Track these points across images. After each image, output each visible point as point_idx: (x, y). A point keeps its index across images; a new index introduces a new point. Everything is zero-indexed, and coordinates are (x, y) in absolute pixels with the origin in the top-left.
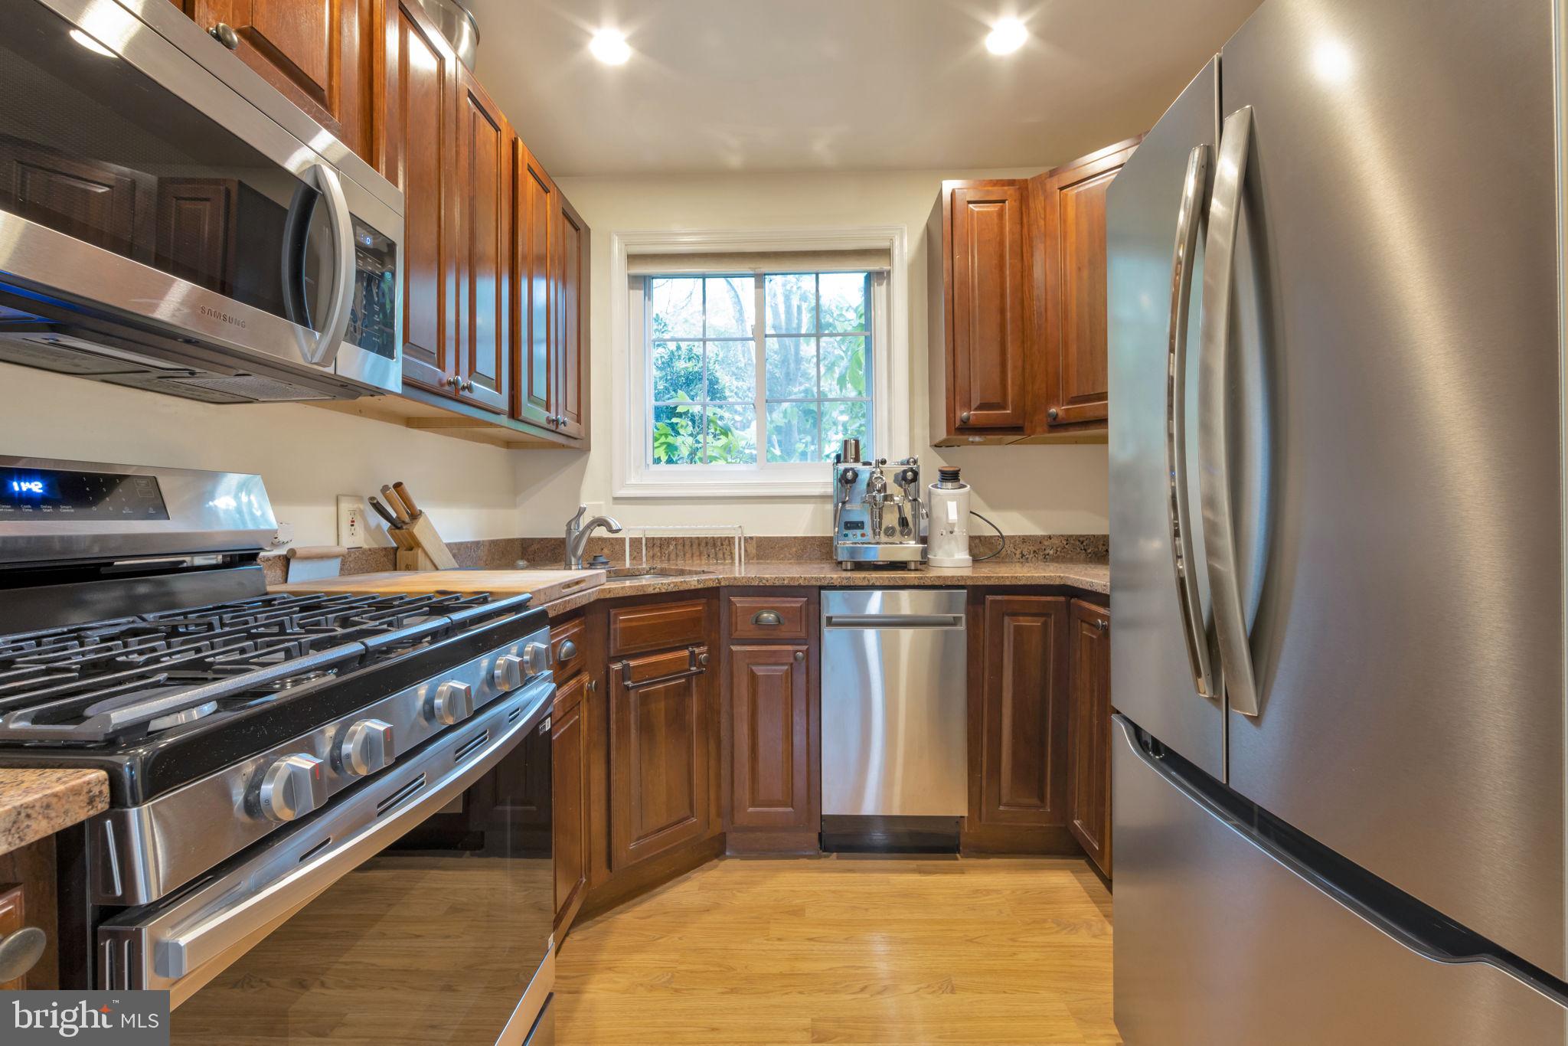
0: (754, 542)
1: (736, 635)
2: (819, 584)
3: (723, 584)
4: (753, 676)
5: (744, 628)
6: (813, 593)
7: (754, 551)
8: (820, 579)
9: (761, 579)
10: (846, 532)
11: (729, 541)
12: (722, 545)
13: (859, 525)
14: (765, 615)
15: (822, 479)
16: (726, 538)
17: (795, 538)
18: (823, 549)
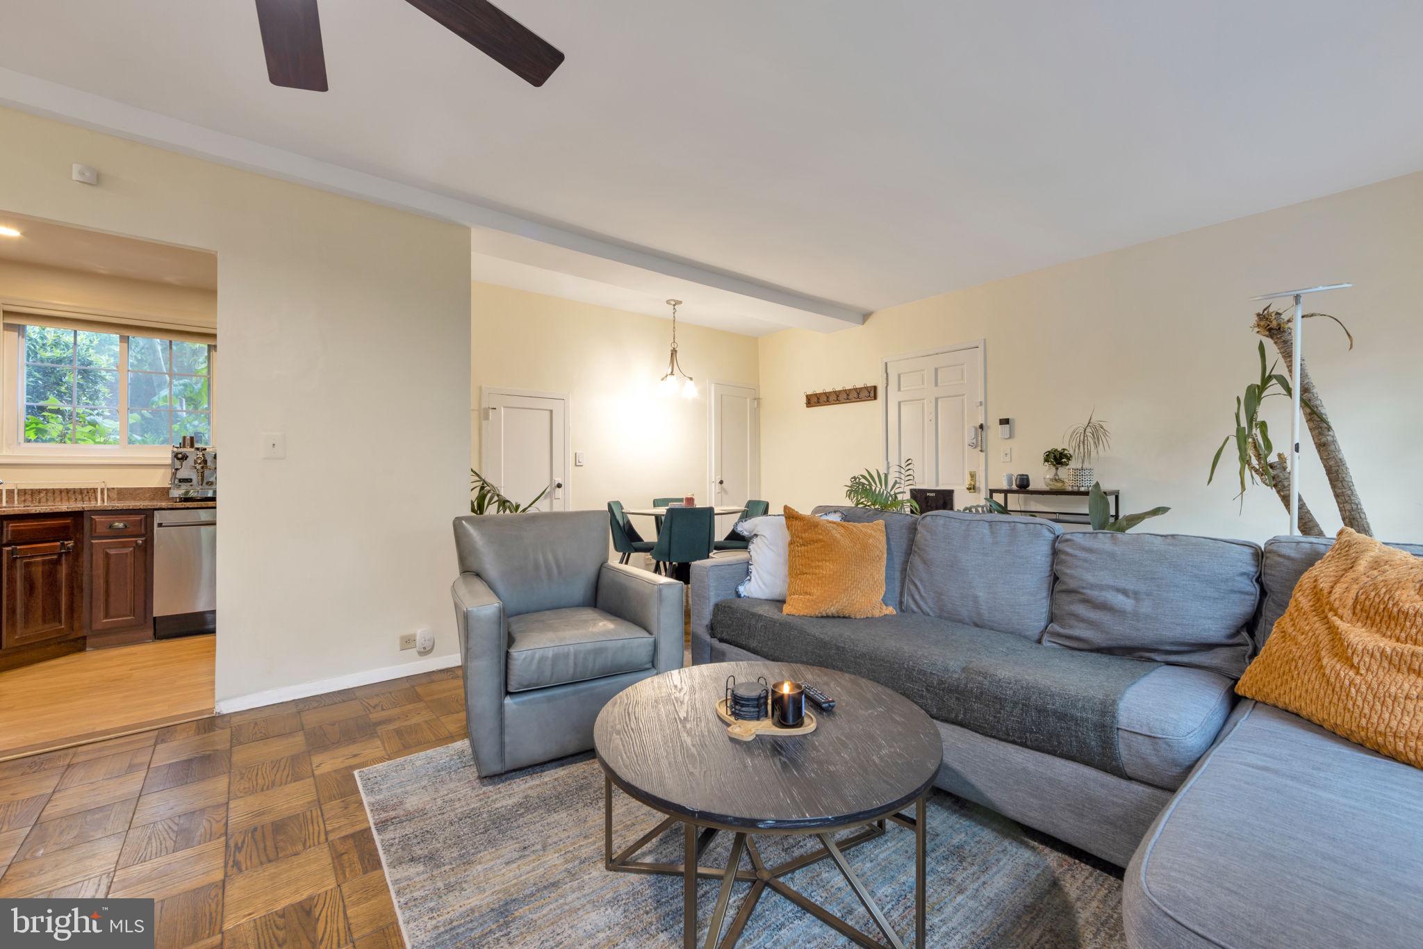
0: (116, 491)
1: (95, 535)
2: (153, 507)
3: (86, 509)
4: (107, 556)
5: (101, 529)
6: (148, 513)
7: (116, 496)
8: (154, 505)
9: (113, 507)
10: (180, 484)
11: (95, 490)
12: (88, 492)
13: (189, 480)
14: (117, 524)
15: (164, 455)
16: (91, 489)
17: (149, 488)
18: (163, 492)
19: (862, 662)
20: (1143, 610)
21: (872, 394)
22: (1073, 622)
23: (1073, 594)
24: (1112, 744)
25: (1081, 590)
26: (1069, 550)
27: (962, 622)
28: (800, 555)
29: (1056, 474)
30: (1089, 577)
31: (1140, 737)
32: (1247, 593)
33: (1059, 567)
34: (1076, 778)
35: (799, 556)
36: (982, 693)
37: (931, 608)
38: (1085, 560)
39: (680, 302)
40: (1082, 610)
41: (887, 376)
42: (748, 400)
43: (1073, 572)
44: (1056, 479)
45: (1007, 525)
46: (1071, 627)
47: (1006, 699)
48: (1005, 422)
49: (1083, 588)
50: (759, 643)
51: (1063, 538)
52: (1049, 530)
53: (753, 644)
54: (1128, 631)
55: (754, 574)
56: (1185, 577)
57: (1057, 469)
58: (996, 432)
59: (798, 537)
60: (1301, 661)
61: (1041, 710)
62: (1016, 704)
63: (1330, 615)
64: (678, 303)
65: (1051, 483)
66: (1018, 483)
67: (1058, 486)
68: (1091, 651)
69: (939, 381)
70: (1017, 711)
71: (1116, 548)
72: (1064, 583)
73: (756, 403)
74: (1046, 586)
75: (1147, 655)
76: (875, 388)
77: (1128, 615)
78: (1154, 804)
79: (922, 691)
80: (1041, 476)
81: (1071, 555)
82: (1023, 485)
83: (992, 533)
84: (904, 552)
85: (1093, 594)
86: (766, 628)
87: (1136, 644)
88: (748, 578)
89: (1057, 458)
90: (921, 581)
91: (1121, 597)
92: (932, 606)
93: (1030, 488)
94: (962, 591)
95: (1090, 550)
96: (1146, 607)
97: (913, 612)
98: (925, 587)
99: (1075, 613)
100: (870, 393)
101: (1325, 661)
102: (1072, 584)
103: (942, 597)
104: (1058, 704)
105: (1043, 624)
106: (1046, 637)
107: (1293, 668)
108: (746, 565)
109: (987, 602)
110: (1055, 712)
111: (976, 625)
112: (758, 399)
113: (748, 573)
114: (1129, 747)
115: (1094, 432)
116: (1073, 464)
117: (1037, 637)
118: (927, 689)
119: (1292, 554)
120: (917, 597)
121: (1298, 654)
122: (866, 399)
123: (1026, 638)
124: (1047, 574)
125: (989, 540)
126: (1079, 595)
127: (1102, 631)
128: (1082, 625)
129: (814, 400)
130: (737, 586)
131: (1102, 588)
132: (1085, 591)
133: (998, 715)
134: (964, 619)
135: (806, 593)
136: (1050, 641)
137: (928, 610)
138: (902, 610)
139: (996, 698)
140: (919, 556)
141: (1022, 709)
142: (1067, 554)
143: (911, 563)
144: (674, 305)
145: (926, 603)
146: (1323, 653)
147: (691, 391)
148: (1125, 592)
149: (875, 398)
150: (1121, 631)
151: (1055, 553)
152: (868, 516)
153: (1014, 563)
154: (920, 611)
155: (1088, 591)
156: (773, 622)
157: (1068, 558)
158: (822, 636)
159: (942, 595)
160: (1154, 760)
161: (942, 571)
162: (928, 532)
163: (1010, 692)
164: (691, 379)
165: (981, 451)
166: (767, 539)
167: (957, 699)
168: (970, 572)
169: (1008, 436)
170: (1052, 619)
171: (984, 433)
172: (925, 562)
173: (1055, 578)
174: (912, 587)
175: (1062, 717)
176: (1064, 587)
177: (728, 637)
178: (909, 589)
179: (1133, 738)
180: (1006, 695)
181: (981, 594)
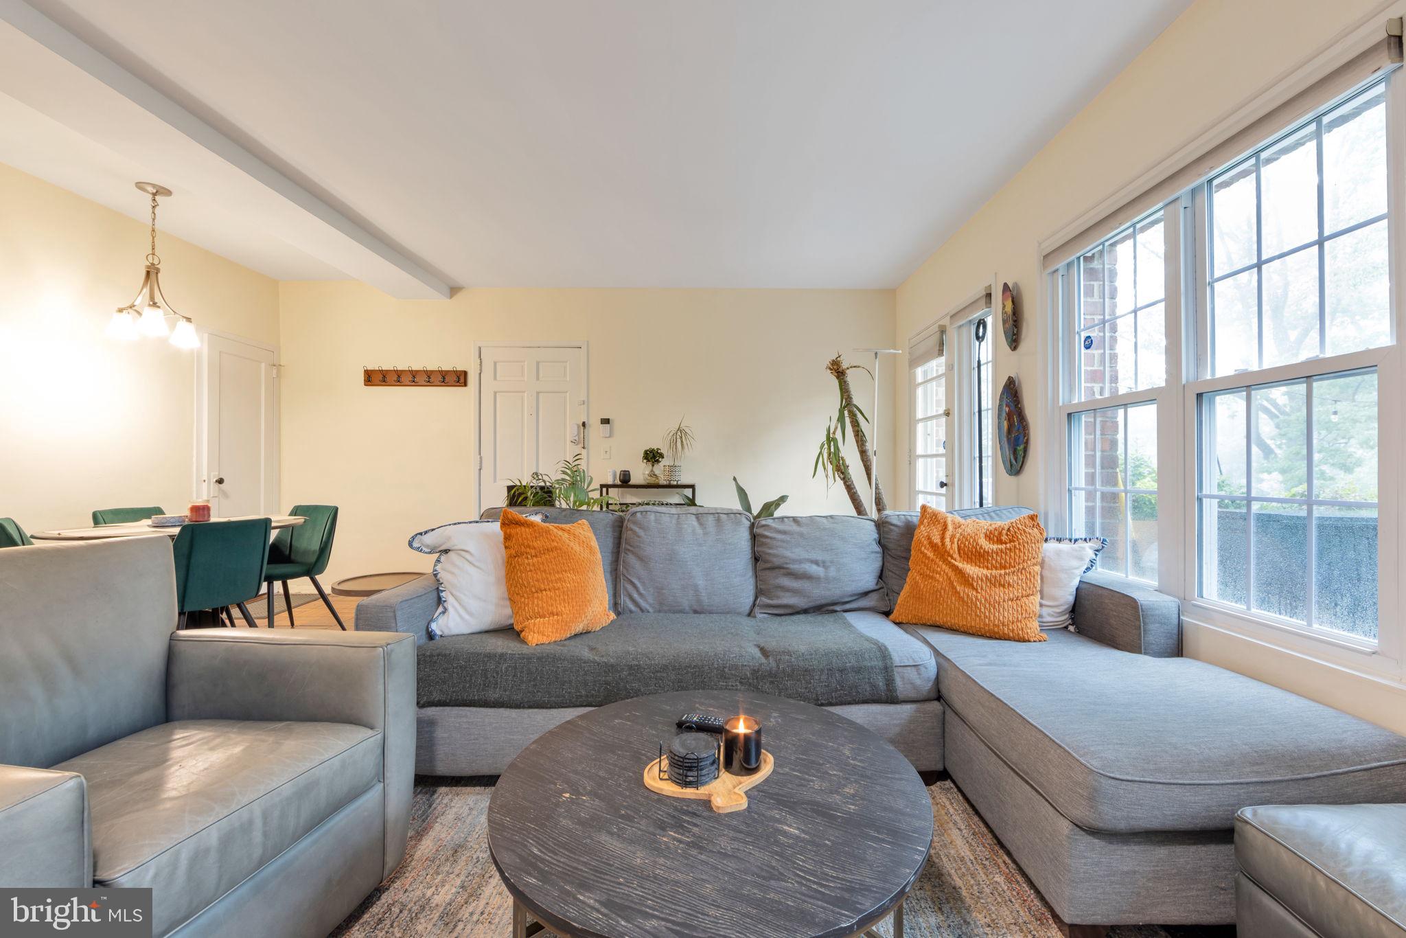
19: (665, 675)
20: (831, 574)
21: (462, 380)
22: (781, 594)
23: (777, 570)
24: (893, 680)
25: (785, 566)
26: (767, 533)
27: (682, 611)
28: (532, 568)
29: (652, 471)
30: (788, 554)
31: (909, 668)
32: (877, 552)
33: (760, 549)
34: (868, 716)
35: (531, 571)
36: (793, 670)
37: (650, 605)
38: (783, 541)
39: (168, 193)
40: (786, 582)
41: (481, 362)
42: (263, 365)
43: (775, 551)
44: (653, 475)
45: (712, 516)
46: (778, 597)
47: (814, 670)
48: (606, 421)
49: (787, 563)
50: (505, 691)
51: (760, 525)
52: (747, 518)
53: (493, 695)
54: (823, 592)
55: (451, 602)
56: (849, 546)
57: (653, 466)
58: (596, 429)
59: (523, 544)
60: (942, 591)
61: (842, 671)
62: (822, 671)
63: (949, 558)
64: (161, 191)
65: (649, 478)
66: (621, 478)
67: (652, 481)
68: (798, 613)
69: (541, 375)
70: (824, 677)
71: (802, 529)
72: (766, 562)
73: (275, 371)
74: (750, 566)
75: (831, 608)
76: (465, 373)
77: (823, 580)
78: (919, 715)
79: (736, 685)
80: (640, 473)
81: (771, 538)
82: (625, 481)
83: (701, 524)
84: (610, 551)
85: (794, 567)
86: (515, 668)
87: (824, 602)
88: (440, 609)
89: (652, 456)
90: (639, 579)
91: (814, 567)
92: (652, 602)
93: (631, 483)
94: (682, 583)
95: (784, 532)
96: (832, 572)
97: (631, 612)
98: (643, 584)
99: (782, 585)
100: (459, 378)
101: (958, 588)
102: (777, 561)
103: (664, 591)
104: (852, 662)
105: (752, 599)
106: (757, 610)
107: (938, 596)
108: (435, 594)
109: (706, 589)
110: (853, 668)
111: (695, 612)
112: (277, 366)
113: (440, 601)
114: (903, 678)
115: (680, 436)
116: (664, 462)
117: (747, 611)
118: (741, 683)
119: (899, 523)
120: (636, 596)
121: (939, 587)
122: (454, 384)
123: (739, 614)
124: (750, 556)
125: (699, 531)
126: (782, 570)
127: (804, 596)
128: (788, 594)
129: (374, 378)
130: (429, 624)
131: (800, 562)
132: (788, 566)
133: (809, 686)
134: (684, 609)
135: (552, 614)
136: (761, 613)
137: (648, 607)
138: (618, 614)
139: (806, 671)
140: (633, 553)
141: (828, 674)
142: (767, 537)
143: (624, 562)
144: (154, 195)
145: (646, 600)
146: (955, 584)
147: (188, 338)
148: (816, 563)
149: (465, 384)
150: (819, 593)
151: (754, 537)
152: (565, 516)
153: (725, 550)
154: (638, 610)
155: (791, 566)
156: (523, 657)
157: (768, 541)
158: (605, 659)
159: (663, 589)
160: (918, 682)
161: (661, 566)
162: (640, 528)
163: (815, 662)
164: (189, 320)
165: (584, 448)
166: (471, 554)
167: (772, 682)
168: (688, 563)
169: (608, 435)
170: (759, 593)
171: (586, 430)
172: (640, 559)
173: (756, 559)
174: (629, 587)
175: (858, 670)
176: (768, 565)
177: (443, 698)
178: (625, 589)
179: (905, 670)
180: (813, 665)
181: (701, 582)
